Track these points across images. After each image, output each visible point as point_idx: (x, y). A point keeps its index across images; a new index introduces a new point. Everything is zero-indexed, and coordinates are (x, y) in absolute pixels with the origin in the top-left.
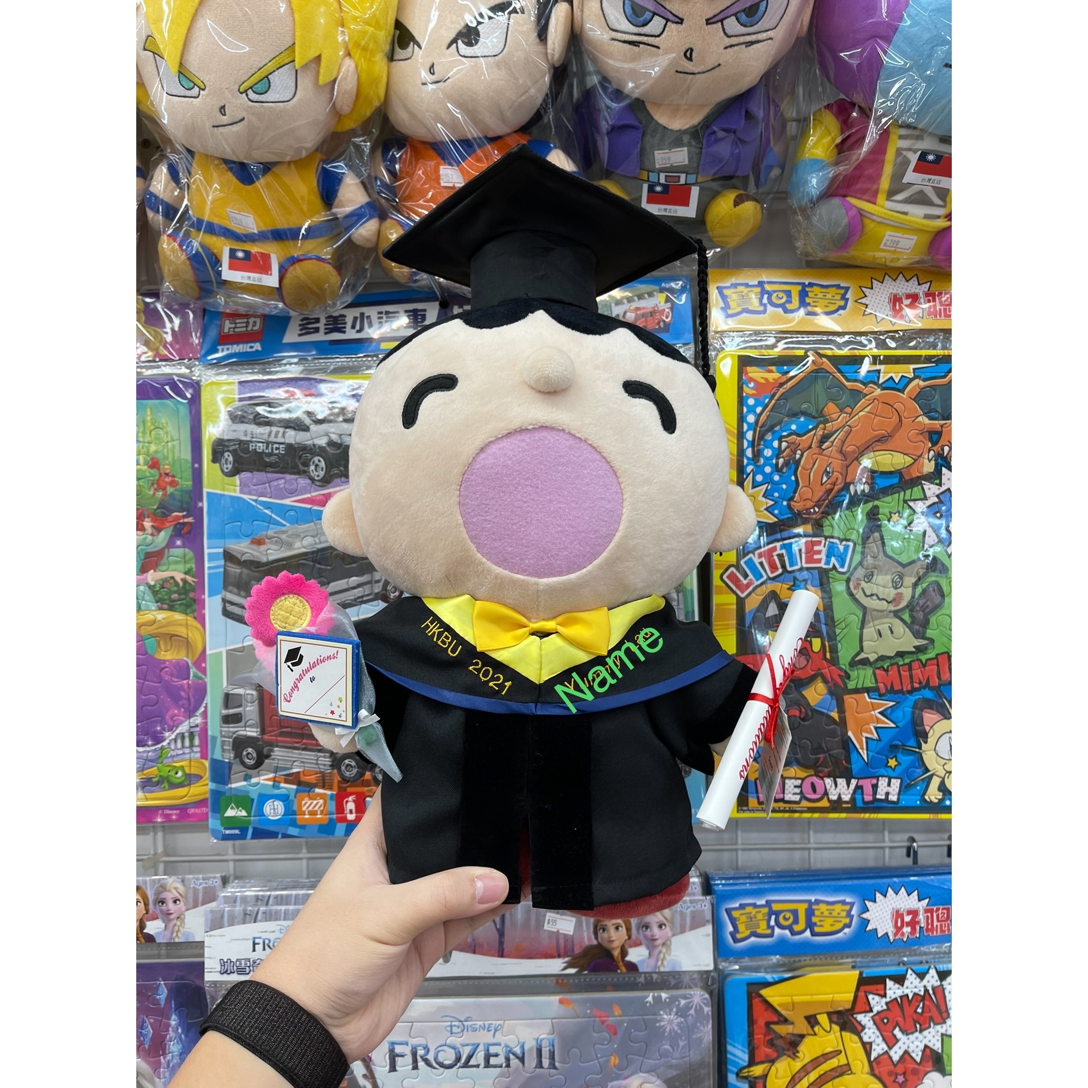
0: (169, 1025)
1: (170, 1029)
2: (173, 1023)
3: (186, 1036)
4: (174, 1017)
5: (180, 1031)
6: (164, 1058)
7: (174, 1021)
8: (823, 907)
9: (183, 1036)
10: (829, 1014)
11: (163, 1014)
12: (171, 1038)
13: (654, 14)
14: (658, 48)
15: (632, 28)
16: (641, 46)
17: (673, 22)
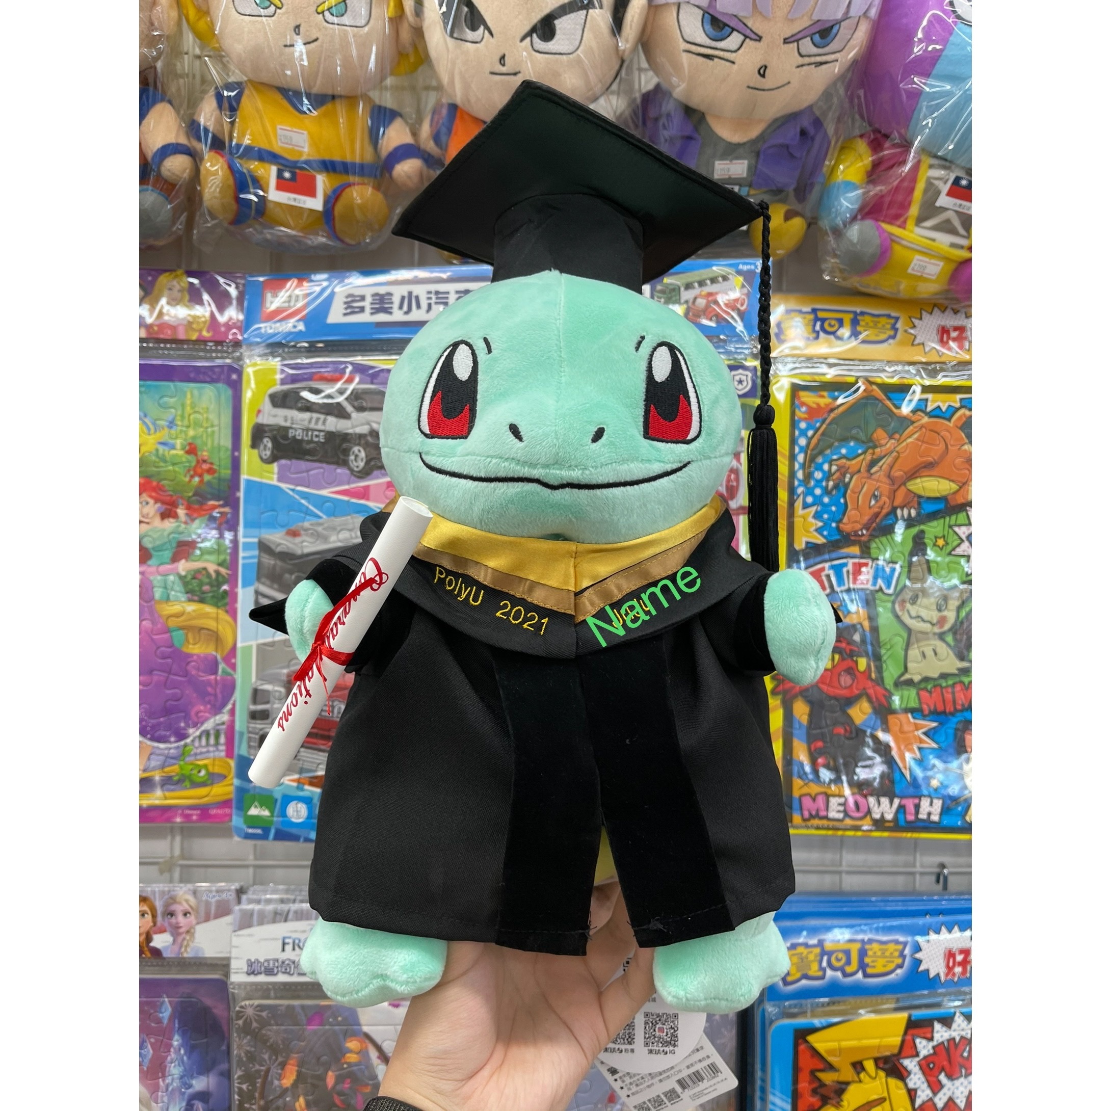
10: (876, 1060)
13: (733, 29)
14: (733, 63)
15: (708, 42)
16: (716, 60)
17: (751, 39)
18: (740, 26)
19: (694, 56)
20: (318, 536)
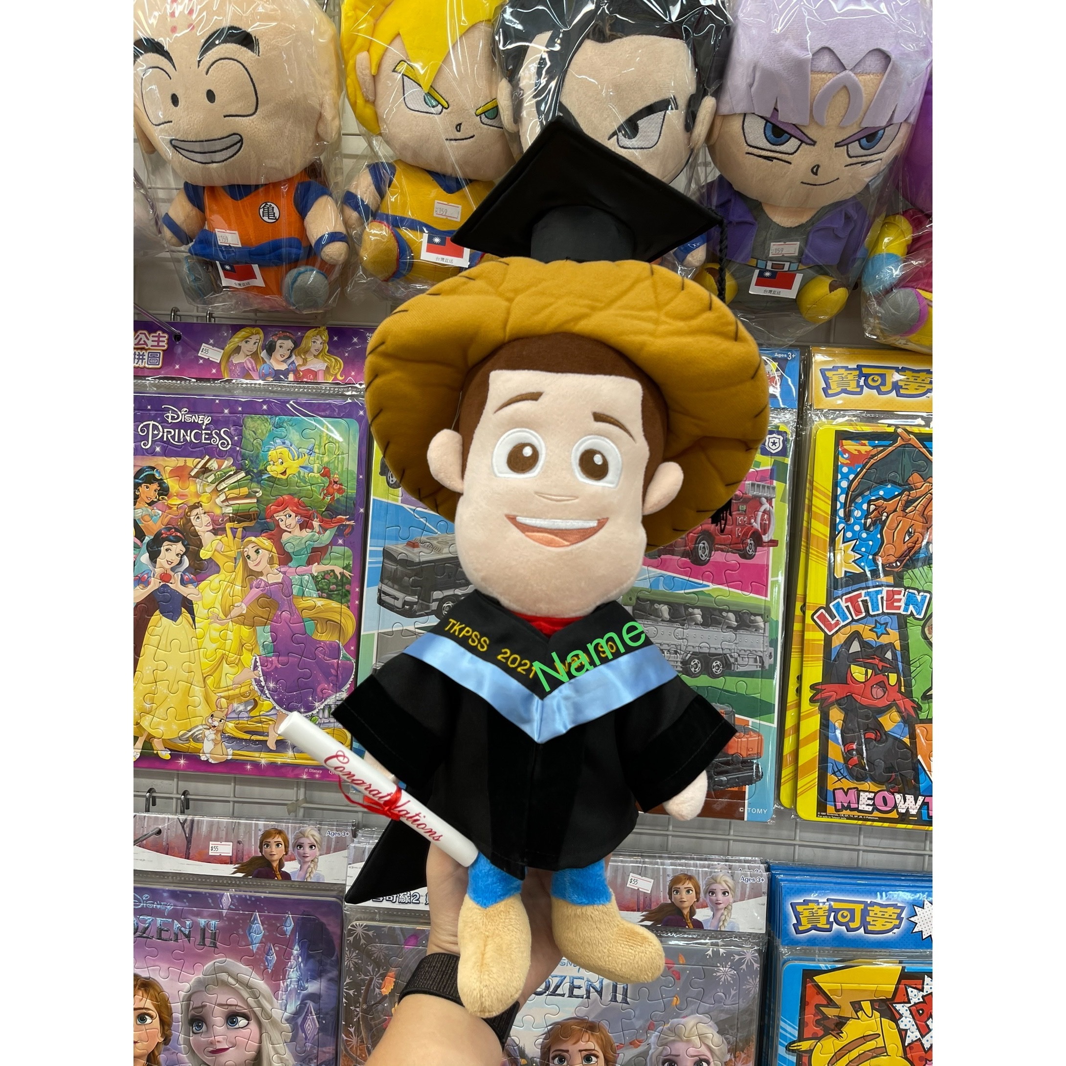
0: (292, 954)
1: (292, 958)
2: (295, 952)
3: (305, 965)
4: (296, 947)
5: (300, 960)
6: (283, 983)
7: (296, 950)
8: (877, 909)
9: (302, 965)
10: (872, 1002)
11: (289, 944)
12: (291, 966)
13: (791, 136)
14: (790, 163)
15: (768, 146)
16: (775, 161)
17: (807, 144)
18: (798, 134)
19: (756, 157)
20: (432, 547)
